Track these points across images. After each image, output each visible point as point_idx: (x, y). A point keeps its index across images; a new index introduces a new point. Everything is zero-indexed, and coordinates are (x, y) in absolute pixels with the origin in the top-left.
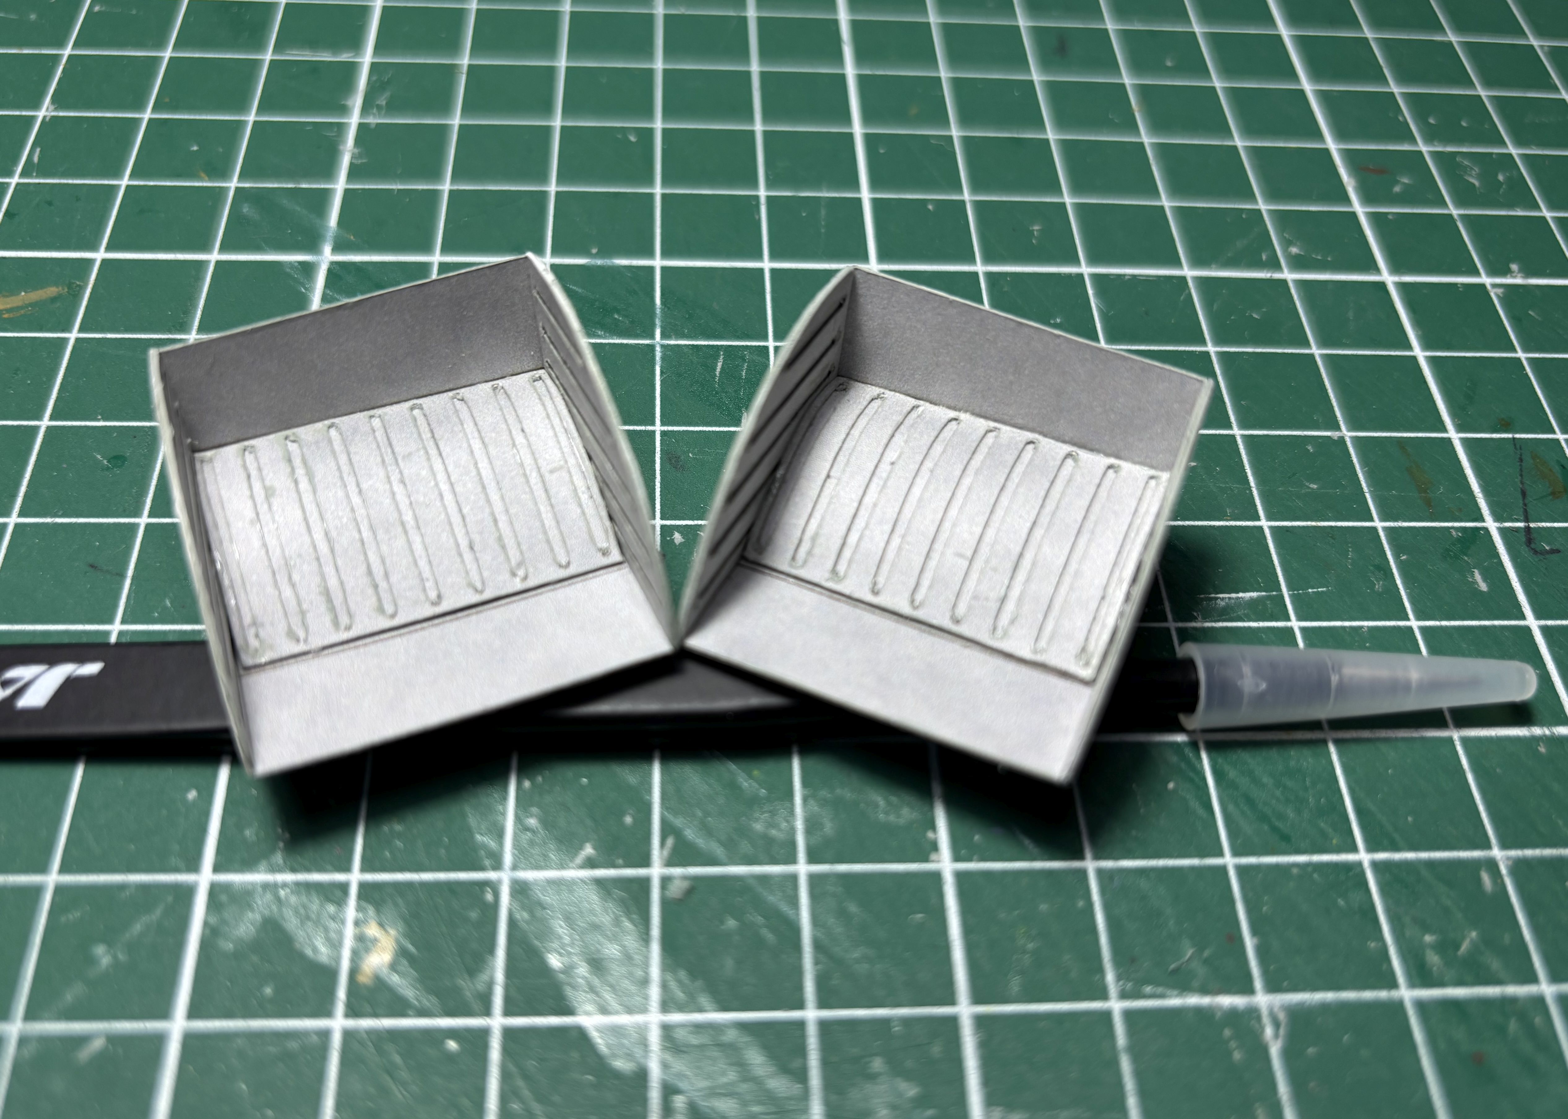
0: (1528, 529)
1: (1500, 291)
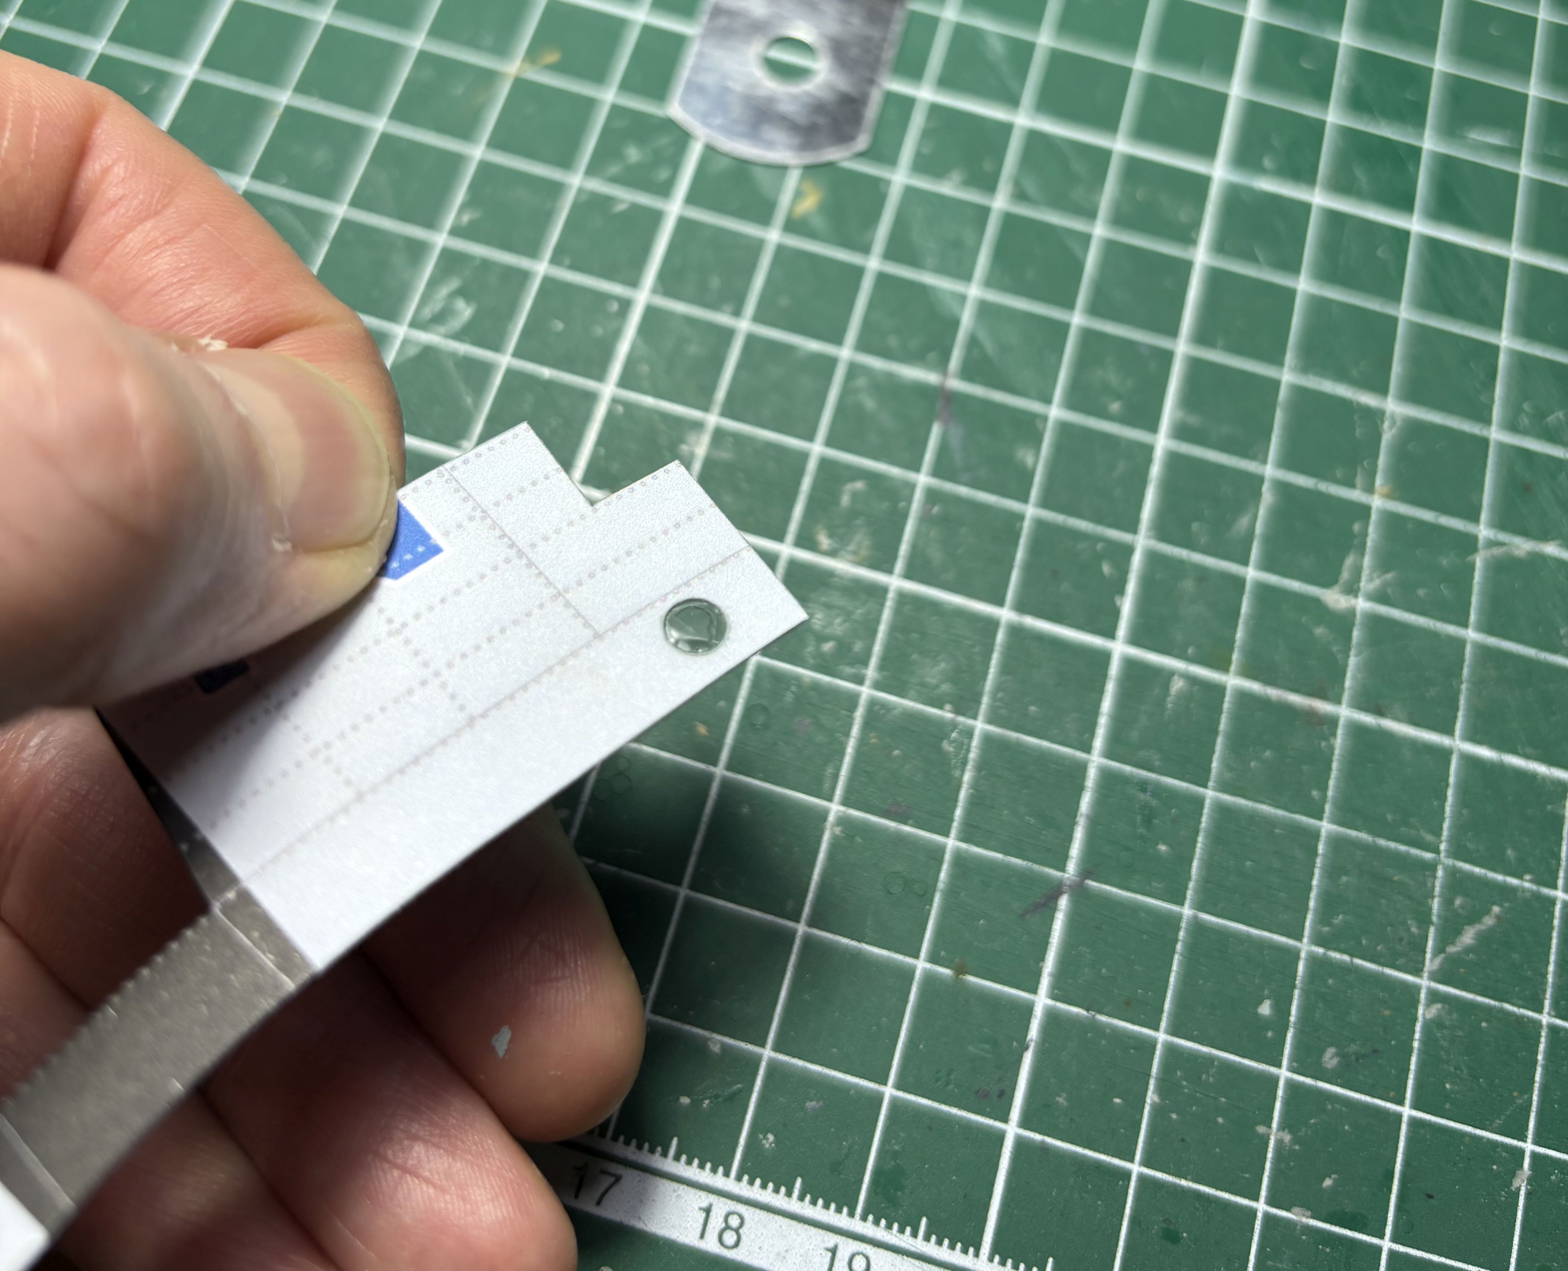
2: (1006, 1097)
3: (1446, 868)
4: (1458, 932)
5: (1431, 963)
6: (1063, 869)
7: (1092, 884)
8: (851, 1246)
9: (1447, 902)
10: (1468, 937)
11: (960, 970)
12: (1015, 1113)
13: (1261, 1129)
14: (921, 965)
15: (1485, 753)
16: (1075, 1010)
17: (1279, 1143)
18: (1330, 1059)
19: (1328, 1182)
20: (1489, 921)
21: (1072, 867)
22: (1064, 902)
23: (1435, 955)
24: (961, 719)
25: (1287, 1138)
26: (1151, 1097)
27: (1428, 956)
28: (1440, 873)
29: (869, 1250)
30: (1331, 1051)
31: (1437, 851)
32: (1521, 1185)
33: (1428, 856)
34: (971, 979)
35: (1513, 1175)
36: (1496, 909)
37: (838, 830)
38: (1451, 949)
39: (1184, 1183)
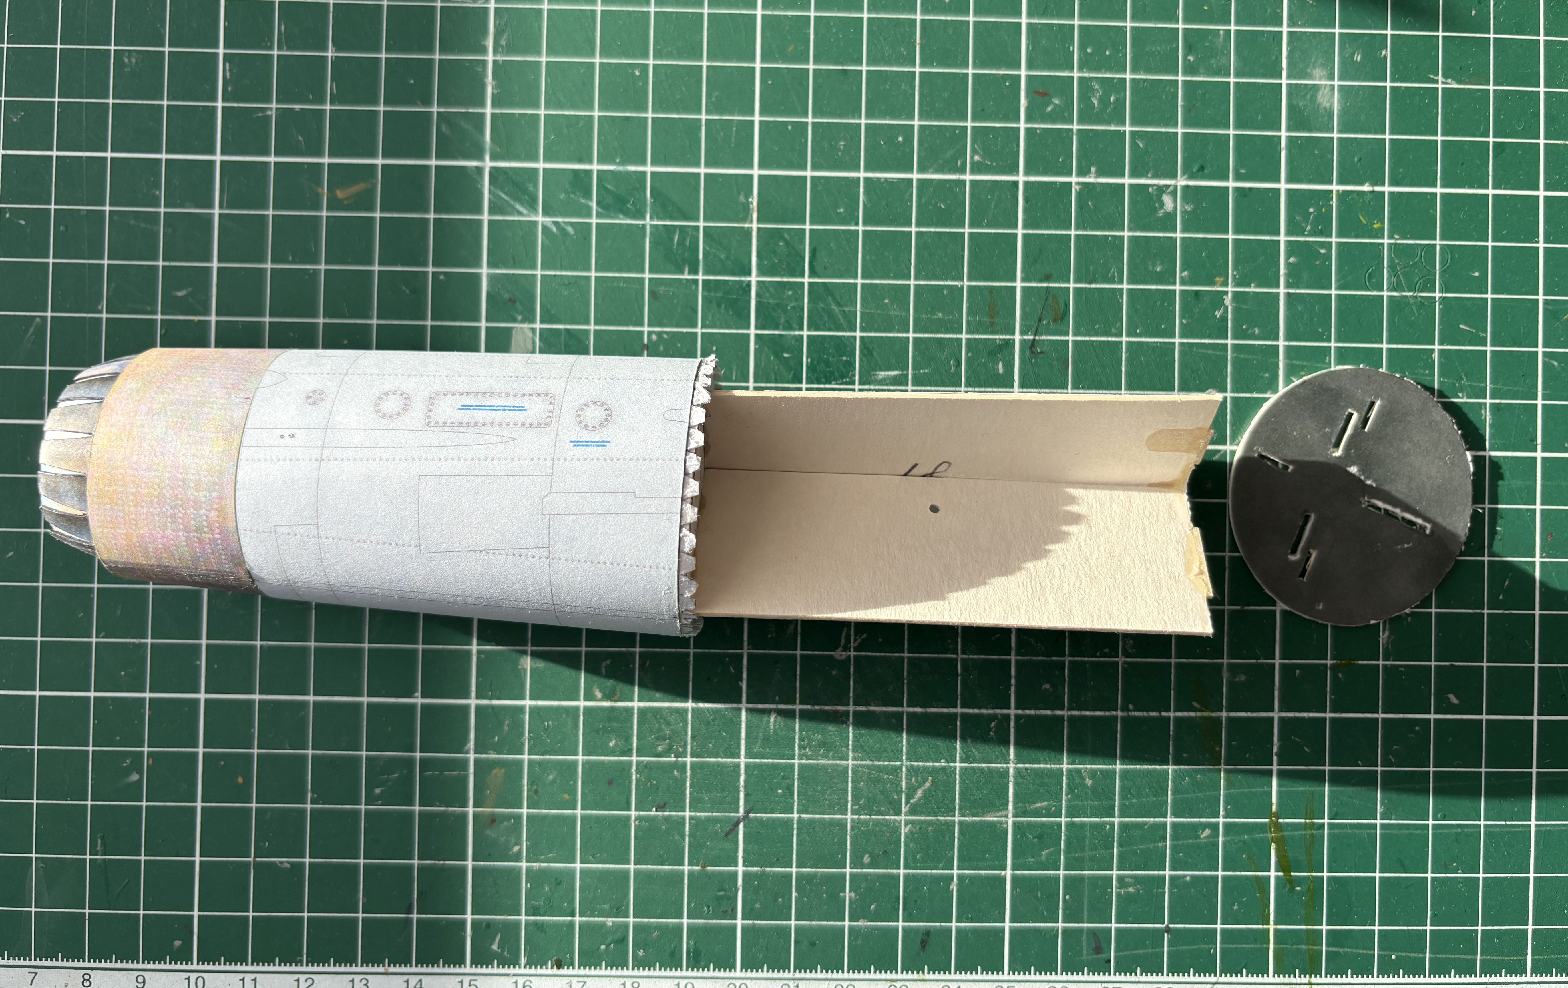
0: (1034, 340)
1: (1078, 187)
2: (734, 910)
3: (906, 766)
4: (915, 791)
5: (904, 809)
6: (738, 812)
7: (751, 815)
8: (684, 982)
9: (908, 780)
10: (919, 793)
11: (704, 866)
12: (739, 915)
13: (842, 894)
14: (686, 868)
15: (918, 710)
16: (755, 869)
17: (850, 897)
18: (866, 859)
19: (872, 907)
20: (927, 784)
21: (741, 810)
22: (741, 826)
23: (906, 804)
24: (680, 759)
25: (853, 895)
26: (794, 894)
27: (903, 806)
28: (904, 769)
29: (692, 981)
30: (867, 856)
31: (901, 760)
32: (954, 888)
33: (898, 763)
34: (709, 868)
35: (950, 884)
36: (930, 778)
37: (637, 823)
38: (912, 801)
39: (814, 923)
